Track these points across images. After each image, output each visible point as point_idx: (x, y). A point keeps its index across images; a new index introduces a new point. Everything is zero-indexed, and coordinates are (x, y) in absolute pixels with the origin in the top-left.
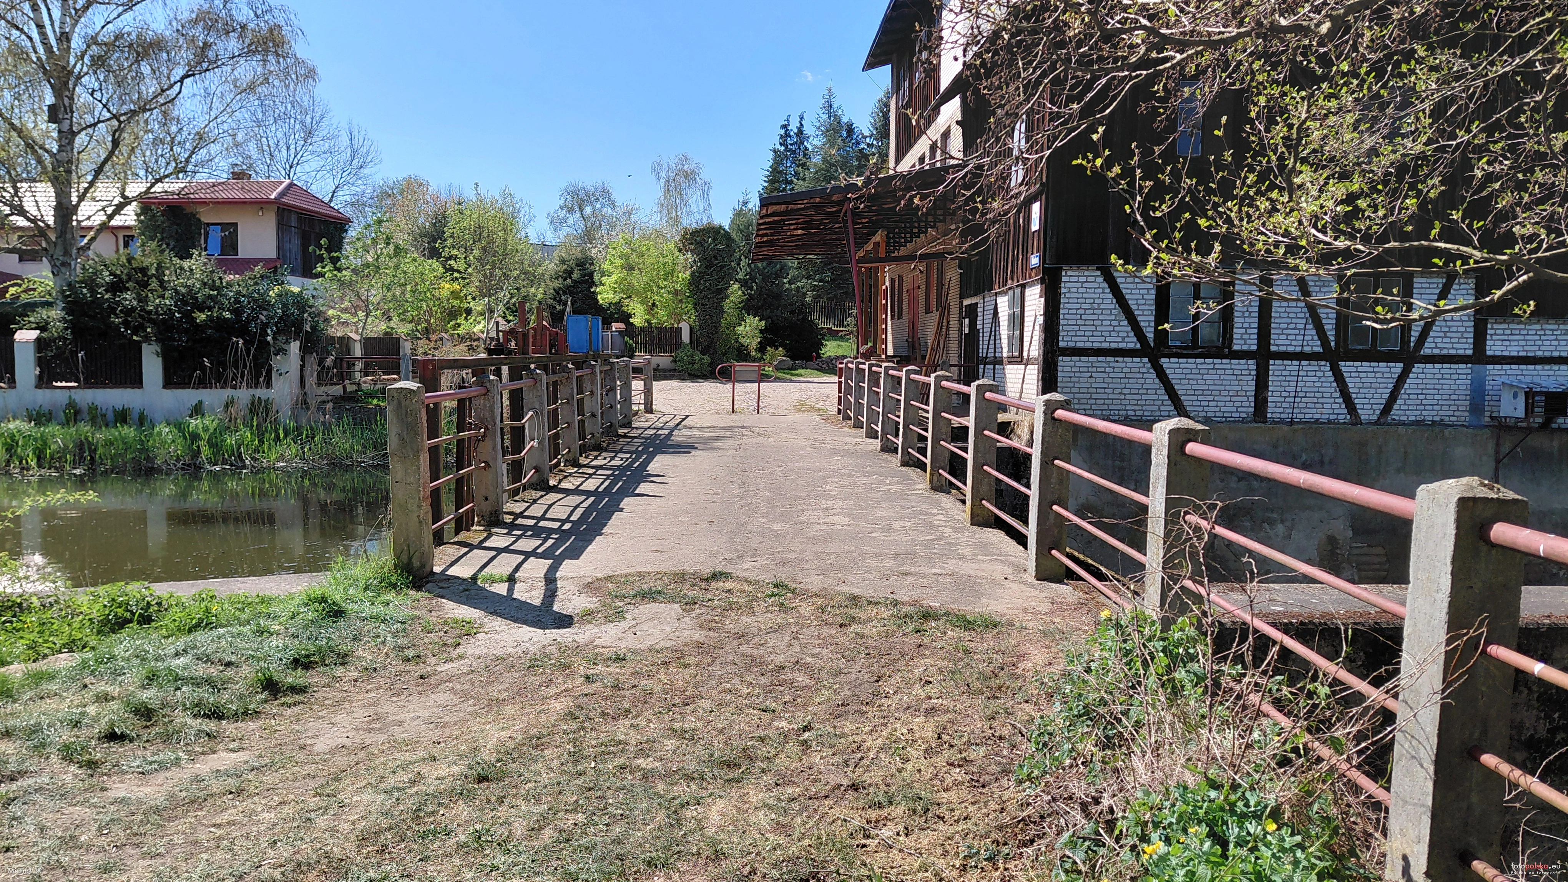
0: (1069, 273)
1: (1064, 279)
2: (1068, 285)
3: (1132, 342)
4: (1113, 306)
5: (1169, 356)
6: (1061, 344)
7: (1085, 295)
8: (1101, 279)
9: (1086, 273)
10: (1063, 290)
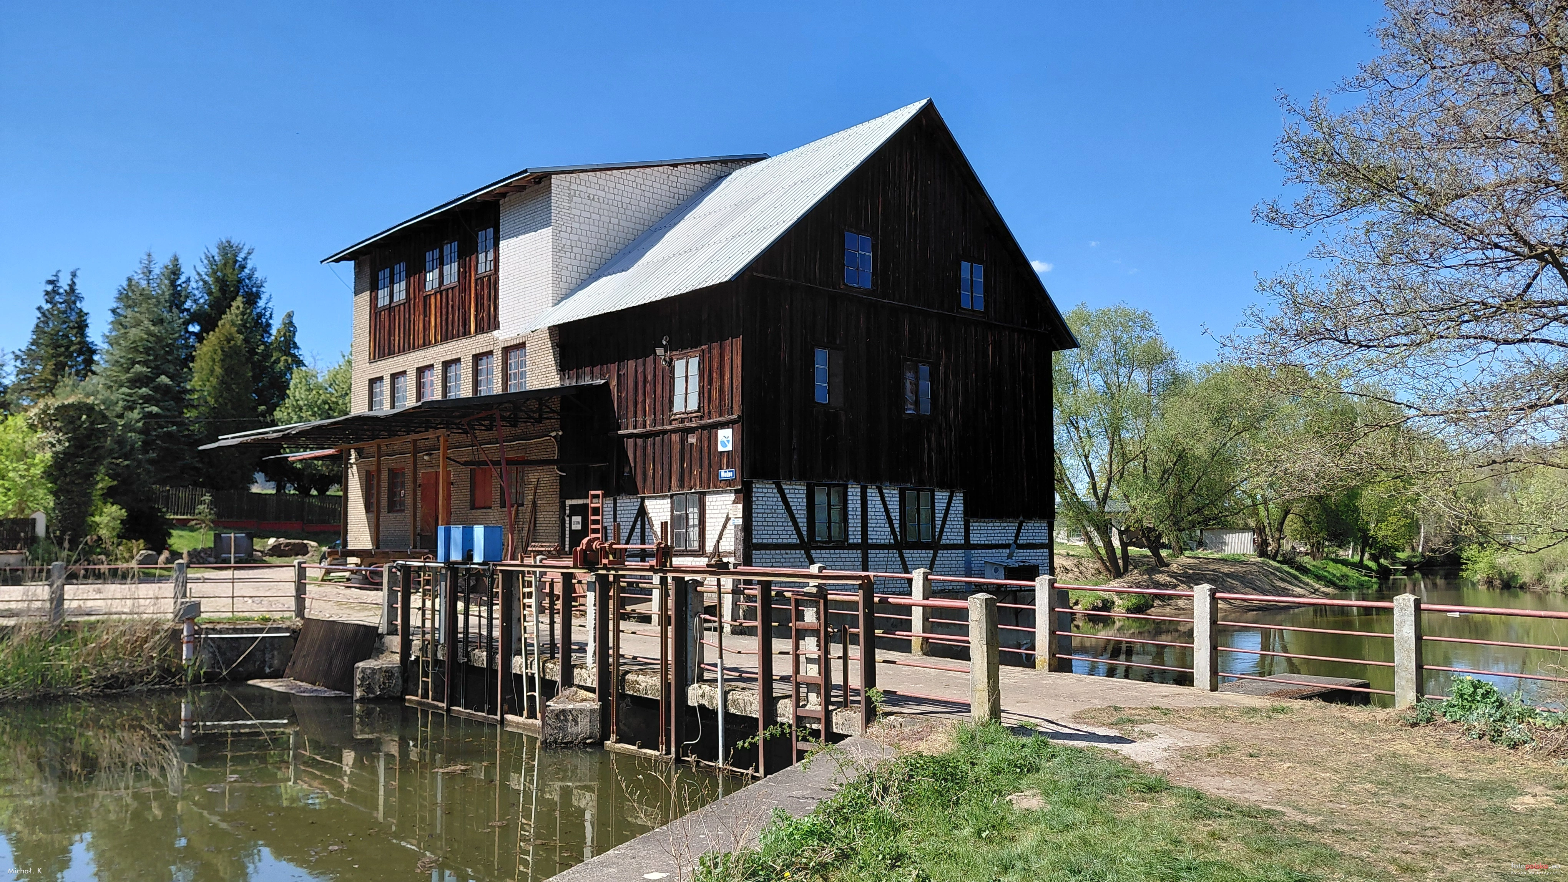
0: (757, 486)
1: (754, 490)
2: (757, 495)
3: (795, 540)
4: (783, 511)
5: (815, 549)
6: (754, 541)
7: (767, 503)
8: (775, 491)
9: (767, 486)
10: (754, 499)
